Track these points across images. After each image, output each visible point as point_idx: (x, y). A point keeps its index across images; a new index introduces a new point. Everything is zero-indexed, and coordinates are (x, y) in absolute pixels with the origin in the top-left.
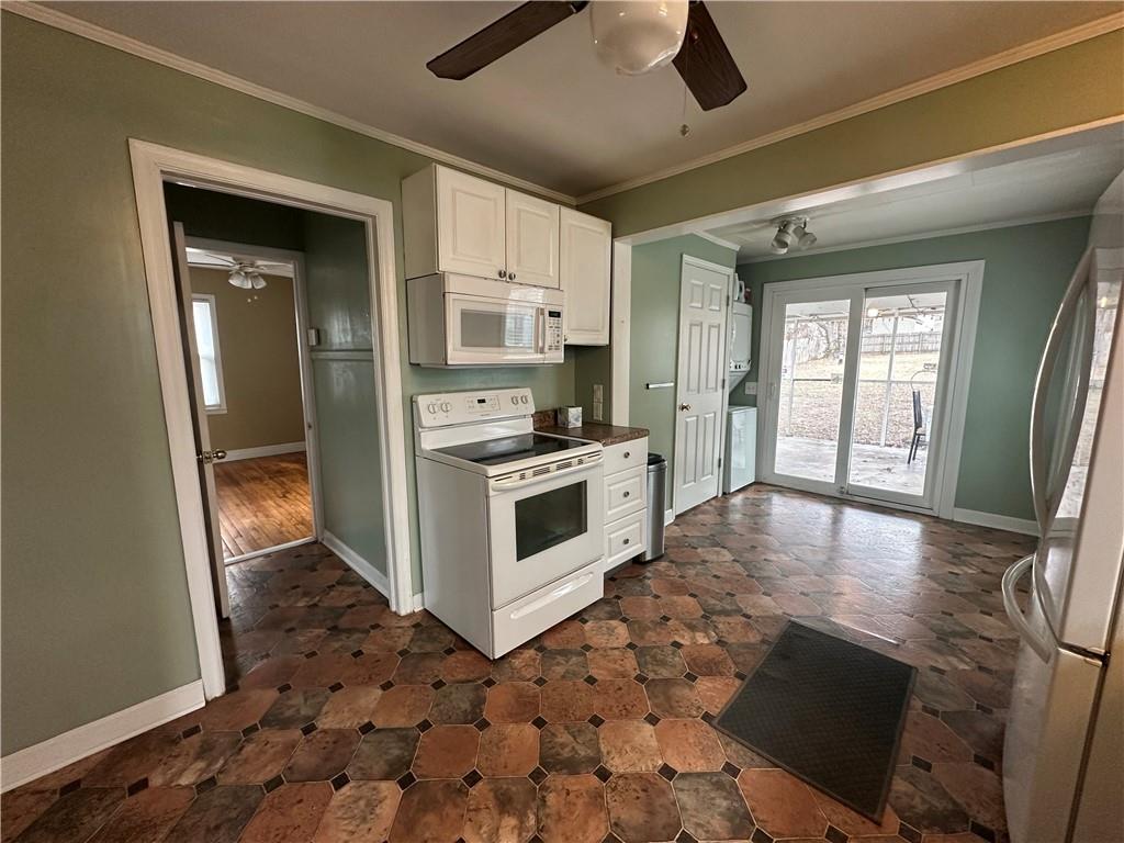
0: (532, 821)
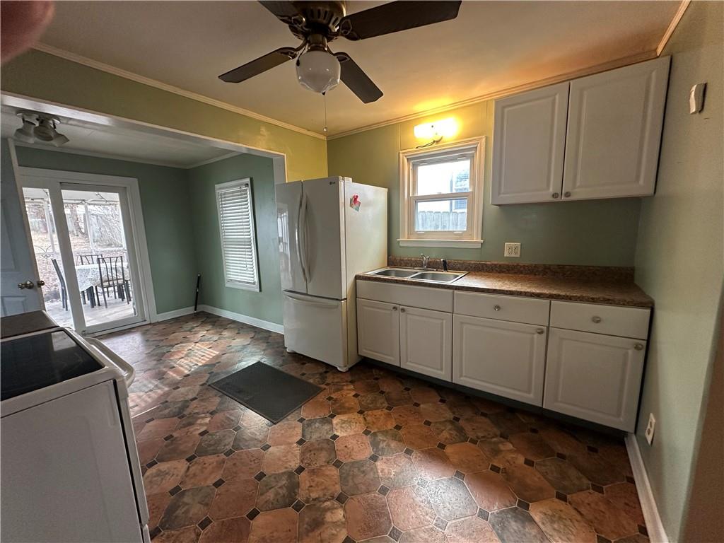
0: (328, 504)
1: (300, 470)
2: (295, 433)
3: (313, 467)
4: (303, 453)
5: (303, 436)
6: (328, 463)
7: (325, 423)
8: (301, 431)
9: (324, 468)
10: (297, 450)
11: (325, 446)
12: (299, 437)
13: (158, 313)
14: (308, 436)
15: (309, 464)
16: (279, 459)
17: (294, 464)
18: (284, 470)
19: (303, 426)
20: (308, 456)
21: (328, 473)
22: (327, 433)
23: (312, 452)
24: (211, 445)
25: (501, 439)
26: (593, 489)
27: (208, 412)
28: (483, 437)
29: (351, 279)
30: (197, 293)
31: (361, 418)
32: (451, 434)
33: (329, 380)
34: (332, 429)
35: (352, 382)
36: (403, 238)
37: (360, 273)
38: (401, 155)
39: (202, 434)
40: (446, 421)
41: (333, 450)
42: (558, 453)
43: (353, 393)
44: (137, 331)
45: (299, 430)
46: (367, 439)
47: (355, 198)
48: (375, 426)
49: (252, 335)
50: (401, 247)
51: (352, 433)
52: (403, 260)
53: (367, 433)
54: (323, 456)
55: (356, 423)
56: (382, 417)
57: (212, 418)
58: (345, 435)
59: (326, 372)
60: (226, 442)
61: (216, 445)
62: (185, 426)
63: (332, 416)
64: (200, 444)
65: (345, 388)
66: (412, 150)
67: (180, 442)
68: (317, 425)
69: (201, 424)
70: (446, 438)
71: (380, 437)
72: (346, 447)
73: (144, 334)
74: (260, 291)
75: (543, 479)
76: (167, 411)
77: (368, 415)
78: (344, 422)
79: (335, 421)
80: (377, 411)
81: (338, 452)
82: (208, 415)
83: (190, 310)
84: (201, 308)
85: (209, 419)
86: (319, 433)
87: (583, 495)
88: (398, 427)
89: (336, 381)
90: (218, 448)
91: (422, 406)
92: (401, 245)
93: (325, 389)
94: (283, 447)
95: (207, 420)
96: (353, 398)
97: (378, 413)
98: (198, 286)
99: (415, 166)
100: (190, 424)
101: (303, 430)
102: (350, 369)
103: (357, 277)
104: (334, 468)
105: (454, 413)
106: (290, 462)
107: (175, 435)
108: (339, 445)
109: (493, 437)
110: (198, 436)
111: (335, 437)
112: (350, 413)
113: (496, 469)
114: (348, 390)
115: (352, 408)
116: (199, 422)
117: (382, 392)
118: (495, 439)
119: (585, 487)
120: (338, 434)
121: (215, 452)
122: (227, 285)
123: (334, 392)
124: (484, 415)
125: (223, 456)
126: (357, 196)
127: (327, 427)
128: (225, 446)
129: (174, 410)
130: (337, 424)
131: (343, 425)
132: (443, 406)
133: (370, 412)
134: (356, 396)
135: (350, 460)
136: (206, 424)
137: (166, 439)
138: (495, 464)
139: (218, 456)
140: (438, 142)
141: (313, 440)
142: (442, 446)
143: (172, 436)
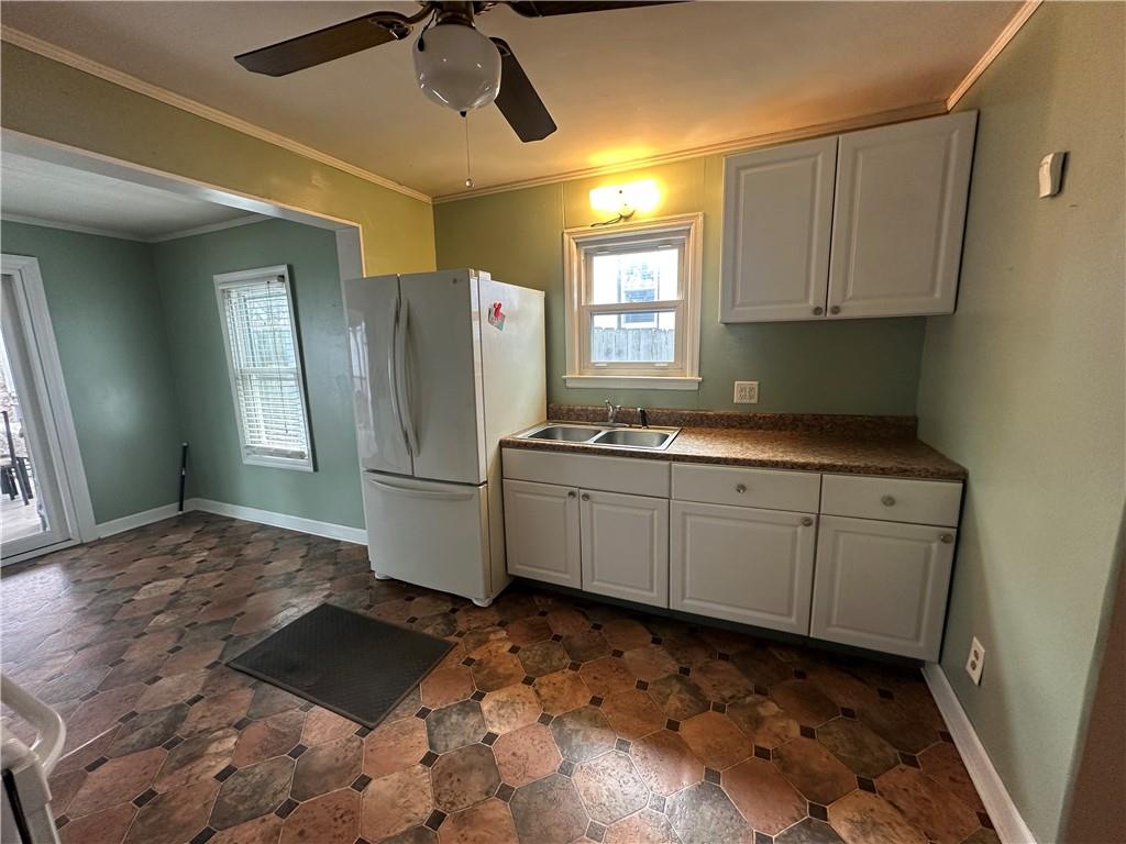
1: (437, 819)
2: (415, 741)
3: (460, 808)
4: (436, 783)
5: (432, 745)
6: (487, 793)
7: (468, 713)
8: (425, 735)
9: (480, 807)
10: (424, 777)
11: (475, 758)
12: (426, 749)
13: (97, 523)
14: (441, 745)
15: (453, 804)
16: (394, 805)
17: (423, 808)
18: (405, 827)
19: (428, 723)
20: (447, 786)
21: (490, 815)
22: (475, 732)
23: (455, 778)
24: (244, 799)
25: (758, 696)
26: (904, 762)
27: (229, 725)
28: (731, 698)
29: (493, 447)
30: (183, 477)
31: (529, 691)
32: (681, 701)
33: (461, 627)
34: (482, 722)
35: (502, 624)
36: (572, 374)
37: (506, 435)
38: (566, 236)
39: (222, 776)
40: (668, 677)
41: (491, 765)
42: (843, 709)
43: (509, 645)
44: (51, 563)
45: (422, 735)
46: (548, 732)
47: (498, 307)
48: (557, 704)
49: (303, 552)
50: (568, 388)
51: (520, 725)
52: (573, 410)
53: (545, 720)
54: (476, 782)
55: (524, 703)
56: (566, 685)
57: (240, 737)
58: (508, 730)
59: (454, 611)
60: (277, 785)
61: (257, 797)
62: (182, 764)
63: (479, 696)
64: (220, 800)
65: (492, 637)
66: (585, 230)
67: (173, 804)
68: (454, 718)
69: (217, 754)
70: (677, 710)
71: (570, 725)
72: (514, 754)
73: (68, 567)
74: (316, 469)
75: (832, 757)
76: (135, 737)
77: (541, 685)
78: (501, 705)
79: (486, 705)
80: (555, 674)
81: (500, 768)
82: (231, 730)
83: (170, 511)
84: (191, 505)
85: (234, 739)
86: (459, 735)
87: (893, 774)
88: (596, 701)
89: (473, 626)
90: (262, 802)
91: (626, 654)
92: (569, 385)
93: (457, 644)
94: (396, 776)
95: (231, 743)
96: (509, 654)
97: (557, 677)
98: (184, 465)
99: (589, 255)
100: (192, 758)
101: (430, 734)
102: (496, 602)
103: (503, 444)
104: (499, 803)
105: (677, 660)
106: (413, 806)
107: (160, 788)
108: (500, 752)
109: (747, 695)
110: (212, 781)
111: (491, 738)
112: (508, 686)
113: (762, 753)
114: (500, 640)
115: (511, 675)
116: (213, 748)
117: (557, 638)
118: (748, 699)
119: (892, 761)
120: (495, 730)
121: (256, 814)
122: (247, 461)
123: (475, 648)
124: (724, 657)
125: (273, 819)
126: (500, 305)
127: (472, 720)
128: (275, 794)
129: (153, 731)
130: (490, 711)
131: (502, 712)
132: (660, 651)
133: (544, 678)
134: (514, 650)
135: (526, 781)
136: (230, 752)
137: (139, 802)
138: (761, 745)
139: (264, 820)
140: (627, 218)
141: (452, 751)
142: (673, 726)
143: (152, 793)
